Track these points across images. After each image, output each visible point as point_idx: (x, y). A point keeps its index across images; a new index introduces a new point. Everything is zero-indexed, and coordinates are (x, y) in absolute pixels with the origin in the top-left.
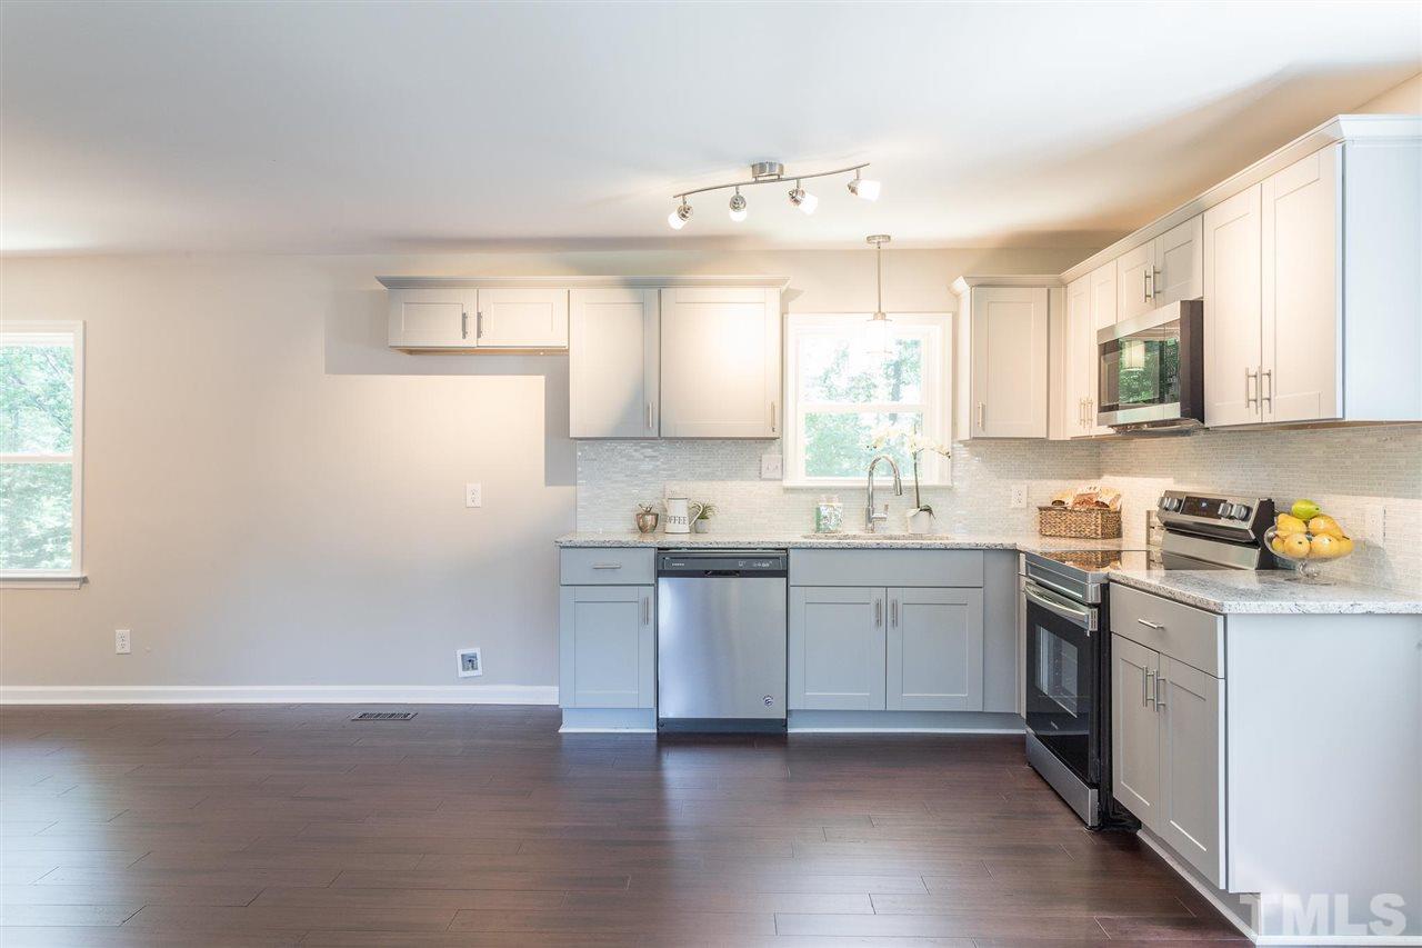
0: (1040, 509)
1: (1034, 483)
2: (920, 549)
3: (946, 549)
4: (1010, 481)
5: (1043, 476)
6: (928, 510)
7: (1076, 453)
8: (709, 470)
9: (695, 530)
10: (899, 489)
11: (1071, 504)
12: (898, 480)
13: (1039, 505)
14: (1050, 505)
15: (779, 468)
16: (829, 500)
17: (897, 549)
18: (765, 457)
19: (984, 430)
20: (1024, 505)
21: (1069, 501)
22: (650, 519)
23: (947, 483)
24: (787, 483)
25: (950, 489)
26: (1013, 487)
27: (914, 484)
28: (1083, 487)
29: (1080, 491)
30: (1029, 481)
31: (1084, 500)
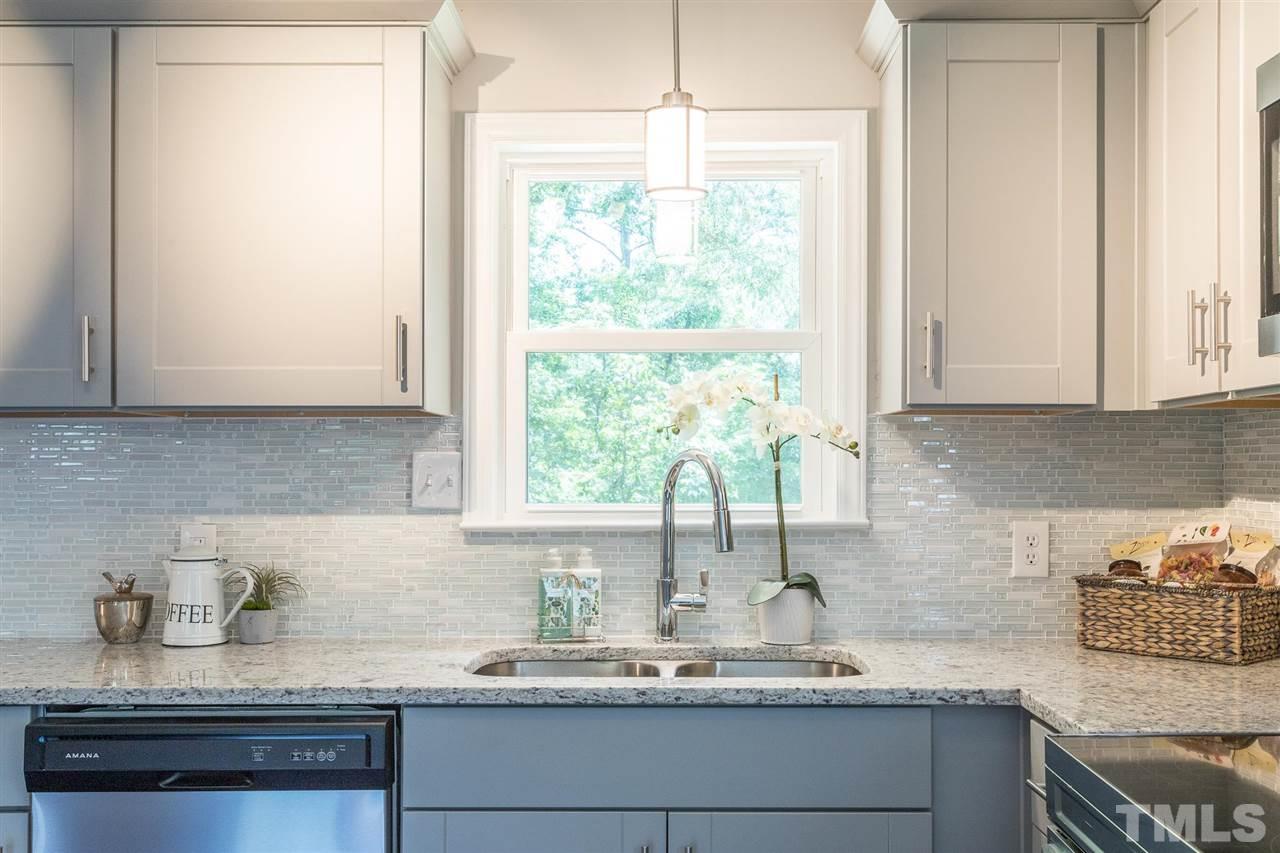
0: (1082, 582)
1: (1064, 517)
2: (759, 705)
3: (827, 705)
4: (1007, 513)
5: (1085, 500)
6: (810, 586)
7: (1164, 443)
8: (285, 488)
9: (235, 637)
10: (725, 536)
11: (1154, 572)
12: (722, 512)
13: (1078, 571)
14: (1105, 572)
15: (455, 480)
16: (571, 561)
17: (693, 706)
18: (420, 457)
19: (938, 384)
20: (1040, 570)
21: (1153, 564)
22: (128, 612)
23: (859, 518)
24: (472, 520)
25: (862, 533)
26: (1014, 526)
27: (775, 521)
28: (1186, 527)
29: (1176, 536)
30: (1053, 513)
31: (1188, 560)
